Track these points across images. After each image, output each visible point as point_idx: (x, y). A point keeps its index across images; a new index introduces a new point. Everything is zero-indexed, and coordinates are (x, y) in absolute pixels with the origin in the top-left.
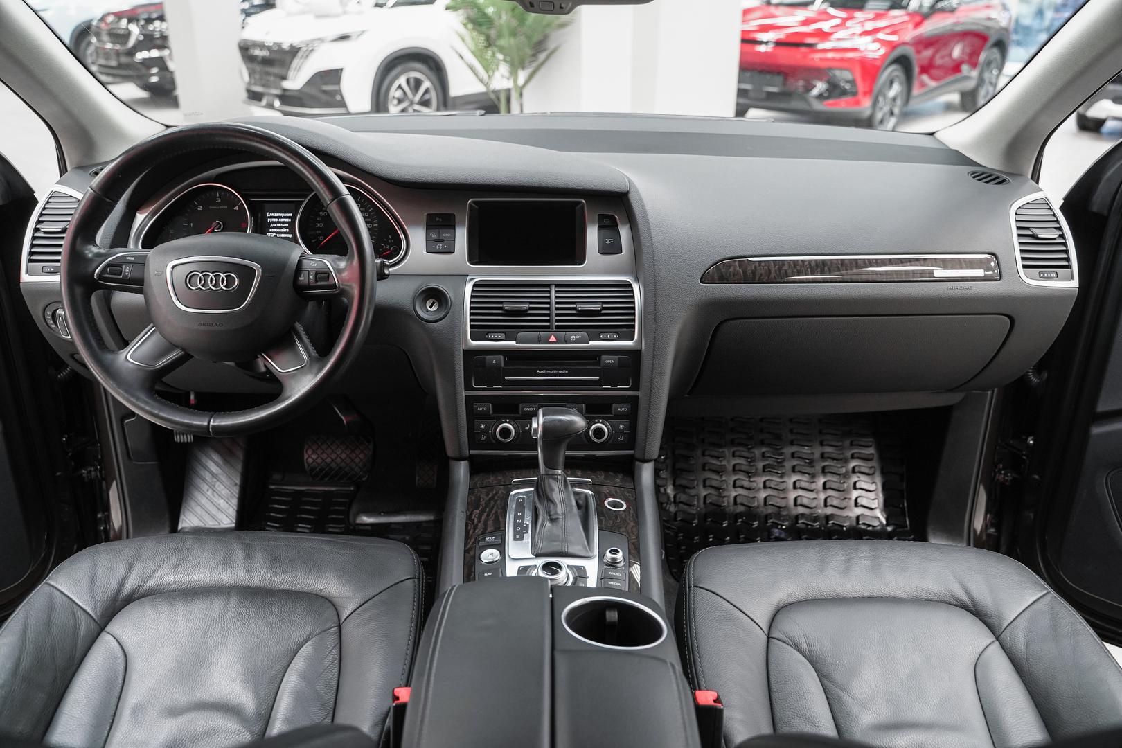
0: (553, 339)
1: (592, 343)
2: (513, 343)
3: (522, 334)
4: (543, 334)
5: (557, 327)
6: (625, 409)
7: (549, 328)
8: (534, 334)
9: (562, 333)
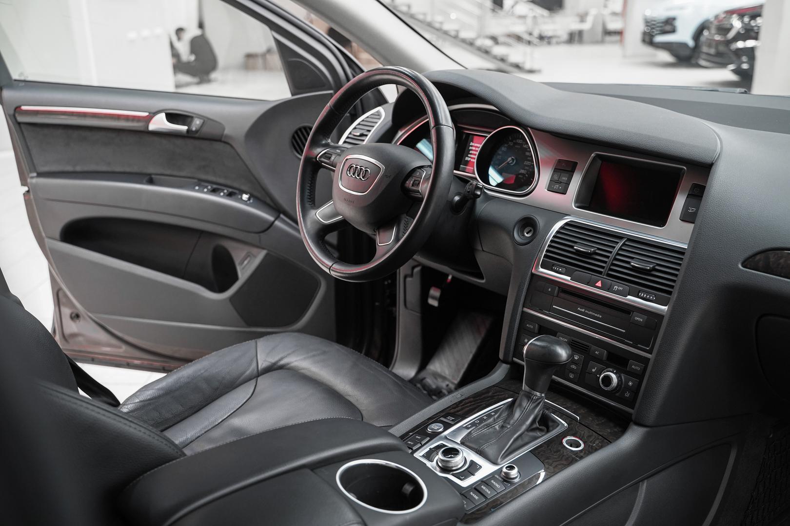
0: (599, 284)
1: (629, 297)
2: (569, 278)
3: (580, 273)
4: (594, 276)
5: (609, 275)
6: (638, 369)
7: (601, 274)
8: (587, 275)
9: (609, 281)
